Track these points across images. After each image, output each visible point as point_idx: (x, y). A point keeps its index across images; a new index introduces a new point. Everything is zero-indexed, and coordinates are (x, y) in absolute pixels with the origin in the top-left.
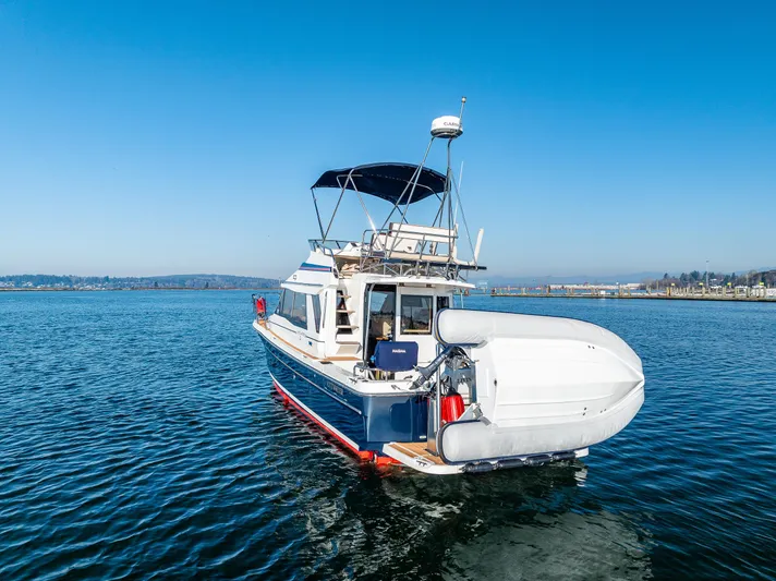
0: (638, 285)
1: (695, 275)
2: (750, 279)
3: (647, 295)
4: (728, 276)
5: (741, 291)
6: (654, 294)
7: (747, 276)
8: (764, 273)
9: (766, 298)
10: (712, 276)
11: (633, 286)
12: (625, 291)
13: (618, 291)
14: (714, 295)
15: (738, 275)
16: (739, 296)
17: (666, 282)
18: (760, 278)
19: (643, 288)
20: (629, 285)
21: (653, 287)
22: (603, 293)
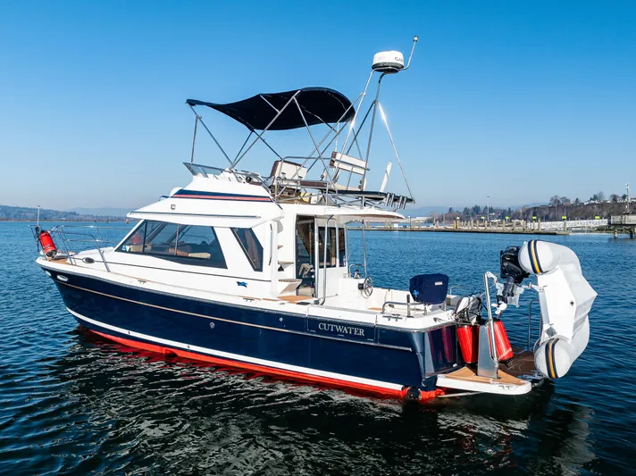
0: (425, 218)
1: (476, 209)
2: (524, 214)
3: (435, 228)
4: (504, 211)
5: (518, 224)
6: (442, 227)
7: (521, 211)
8: (535, 208)
9: (540, 231)
10: (491, 210)
11: (422, 219)
12: (416, 224)
13: (410, 224)
14: (494, 228)
15: (513, 209)
16: (517, 229)
17: (450, 216)
18: (532, 212)
19: (430, 221)
20: (418, 218)
21: (440, 220)
22: (396, 226)
